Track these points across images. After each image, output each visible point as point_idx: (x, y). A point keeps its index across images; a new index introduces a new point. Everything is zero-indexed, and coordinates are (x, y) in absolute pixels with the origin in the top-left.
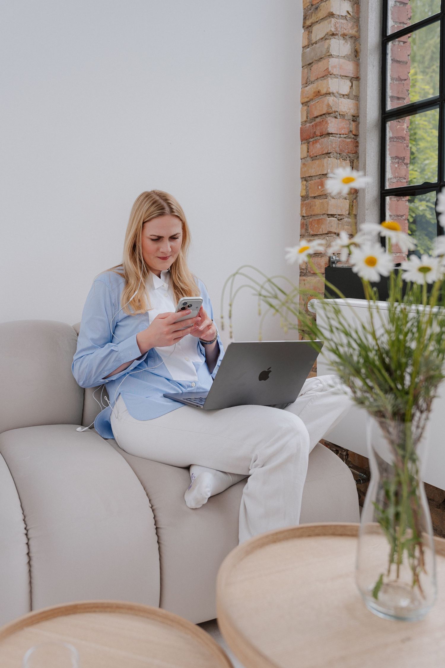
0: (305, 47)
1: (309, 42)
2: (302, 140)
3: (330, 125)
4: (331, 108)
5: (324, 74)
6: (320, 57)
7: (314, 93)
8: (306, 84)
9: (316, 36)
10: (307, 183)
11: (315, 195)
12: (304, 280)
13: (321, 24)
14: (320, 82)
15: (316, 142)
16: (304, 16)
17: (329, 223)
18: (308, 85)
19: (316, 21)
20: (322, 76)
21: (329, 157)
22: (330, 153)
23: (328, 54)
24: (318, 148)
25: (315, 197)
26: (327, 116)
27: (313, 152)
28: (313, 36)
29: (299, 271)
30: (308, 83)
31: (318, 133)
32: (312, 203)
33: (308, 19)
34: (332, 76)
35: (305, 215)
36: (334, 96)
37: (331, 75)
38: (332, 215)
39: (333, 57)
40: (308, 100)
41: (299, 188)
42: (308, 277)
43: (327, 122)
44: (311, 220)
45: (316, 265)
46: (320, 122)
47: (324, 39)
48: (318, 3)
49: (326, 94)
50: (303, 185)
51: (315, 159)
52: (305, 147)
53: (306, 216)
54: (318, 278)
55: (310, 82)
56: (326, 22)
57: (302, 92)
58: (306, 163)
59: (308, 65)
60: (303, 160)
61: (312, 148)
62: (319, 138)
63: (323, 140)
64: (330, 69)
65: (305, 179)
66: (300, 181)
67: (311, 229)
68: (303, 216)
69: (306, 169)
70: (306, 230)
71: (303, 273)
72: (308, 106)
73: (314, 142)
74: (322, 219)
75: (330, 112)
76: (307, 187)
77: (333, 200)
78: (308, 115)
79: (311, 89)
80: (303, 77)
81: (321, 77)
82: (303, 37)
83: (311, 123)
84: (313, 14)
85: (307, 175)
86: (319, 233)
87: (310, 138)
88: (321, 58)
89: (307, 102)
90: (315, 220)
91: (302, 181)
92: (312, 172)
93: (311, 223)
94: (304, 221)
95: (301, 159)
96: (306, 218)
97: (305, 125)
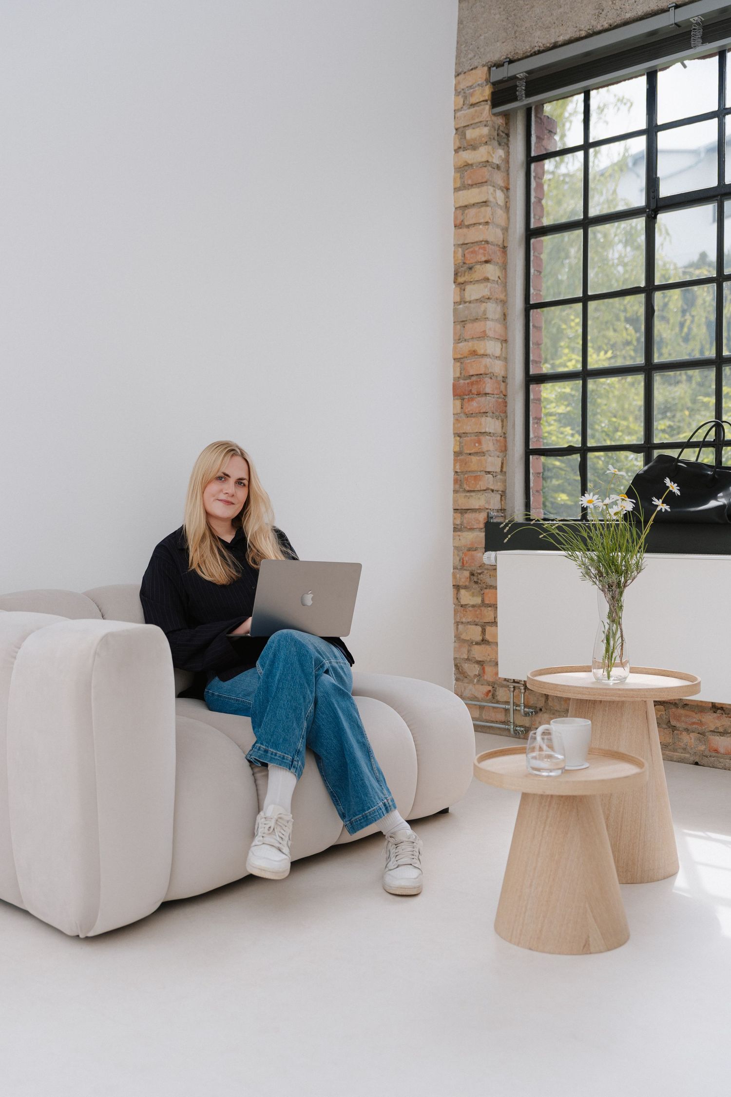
0: (457, 303)
1: (461, 299)
2: (455, 395)
3: (487, 385)
4: (488, 369)
5: (481, 336)
6: (475, 318)
7: (469, 351)
8: (459, 340)
9: (470, 296)
10: (462, 439)
11: (471, 452)
12: (459, 536)
13: (476, 285)
14: (476, 342)
15: (472, 399)
16: (454, 271)
17: (488, 480)
18: (461, 342)
19: (470, 280)
20: (478, 336)
21: (486, 416)
22: (487, 413)
23: (485, 317)
24: (474, 405)
25: (470, 454)
26: (484, 376)
27: (469, 409)
28: (466, 295)
29: (452, 527)
30: (461, 340)
31: (474, 391)
32: (467, 459)
33: (460, 276)
34: (489, 338)
35: (458, 471)
36: (491, 358)
37: (487, 337)
38: (489, 473)
39: (489, 320)
40: (462, 356)
41: (450, 445)
42: (464, 533)
43: (484, 383)
44: (466, 476)
45: (474, 520)
46: (477, 381)
47: (481, 301)
48: (472, 263)
49: (483, 355)
50: (456, 440)
51: (471, 417)
52: (458, 403)
53: (460, 472)
54: (476, 533)
55: (464, 339)
56: (482, 286)
57: (455, 349)
58: (459, 419)
59: (461, 322)
60: (456, 416)
61: (467, 405)
62: (475, 396)
63: (479, 399)
64: (487, 332)
65: (458, 435)
66: (453, 436)
67: (467, 484)
68: (456, 472)
69: (459, 425)
70: (461, 486)
71: (457, 528)
72: (461, 363)
73: (470, 400)
74: (479, 476)
75: (488, 373)
76: (460, 443)
77: (490, 459)
78: (462, 372)
79: (465, 347)
80: (455, 334)
81: (477, 338)
82: (454, 293)
83: (466, 380)
84: (467, 273)
85: (461, 432)
86: (476, 489)
87: (464, 395)
88: (477, 319)
89: (460, 359)
90: (471, 476)
91: (455, 437)
92: (468, 428)
93: (467, 479)
94: (457, 476)
95: (454, 414)
96: (459, 474)
97: (458, 381)
